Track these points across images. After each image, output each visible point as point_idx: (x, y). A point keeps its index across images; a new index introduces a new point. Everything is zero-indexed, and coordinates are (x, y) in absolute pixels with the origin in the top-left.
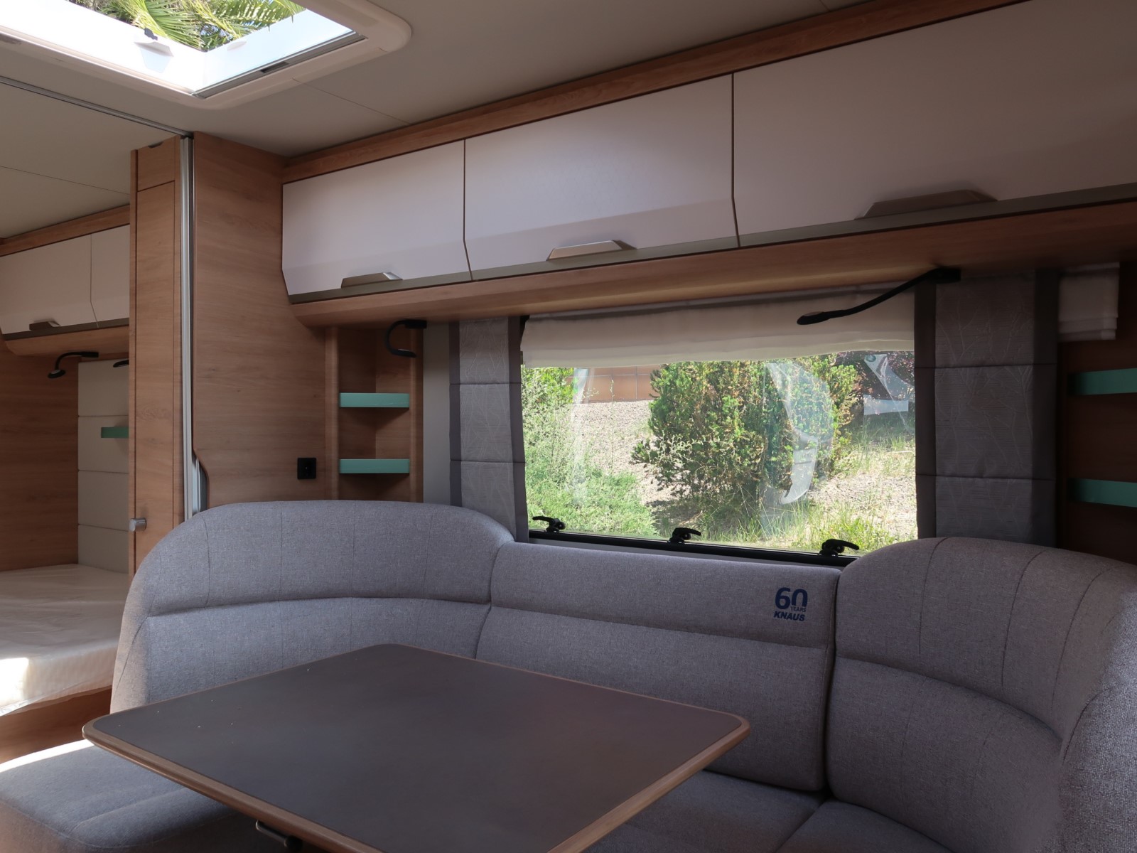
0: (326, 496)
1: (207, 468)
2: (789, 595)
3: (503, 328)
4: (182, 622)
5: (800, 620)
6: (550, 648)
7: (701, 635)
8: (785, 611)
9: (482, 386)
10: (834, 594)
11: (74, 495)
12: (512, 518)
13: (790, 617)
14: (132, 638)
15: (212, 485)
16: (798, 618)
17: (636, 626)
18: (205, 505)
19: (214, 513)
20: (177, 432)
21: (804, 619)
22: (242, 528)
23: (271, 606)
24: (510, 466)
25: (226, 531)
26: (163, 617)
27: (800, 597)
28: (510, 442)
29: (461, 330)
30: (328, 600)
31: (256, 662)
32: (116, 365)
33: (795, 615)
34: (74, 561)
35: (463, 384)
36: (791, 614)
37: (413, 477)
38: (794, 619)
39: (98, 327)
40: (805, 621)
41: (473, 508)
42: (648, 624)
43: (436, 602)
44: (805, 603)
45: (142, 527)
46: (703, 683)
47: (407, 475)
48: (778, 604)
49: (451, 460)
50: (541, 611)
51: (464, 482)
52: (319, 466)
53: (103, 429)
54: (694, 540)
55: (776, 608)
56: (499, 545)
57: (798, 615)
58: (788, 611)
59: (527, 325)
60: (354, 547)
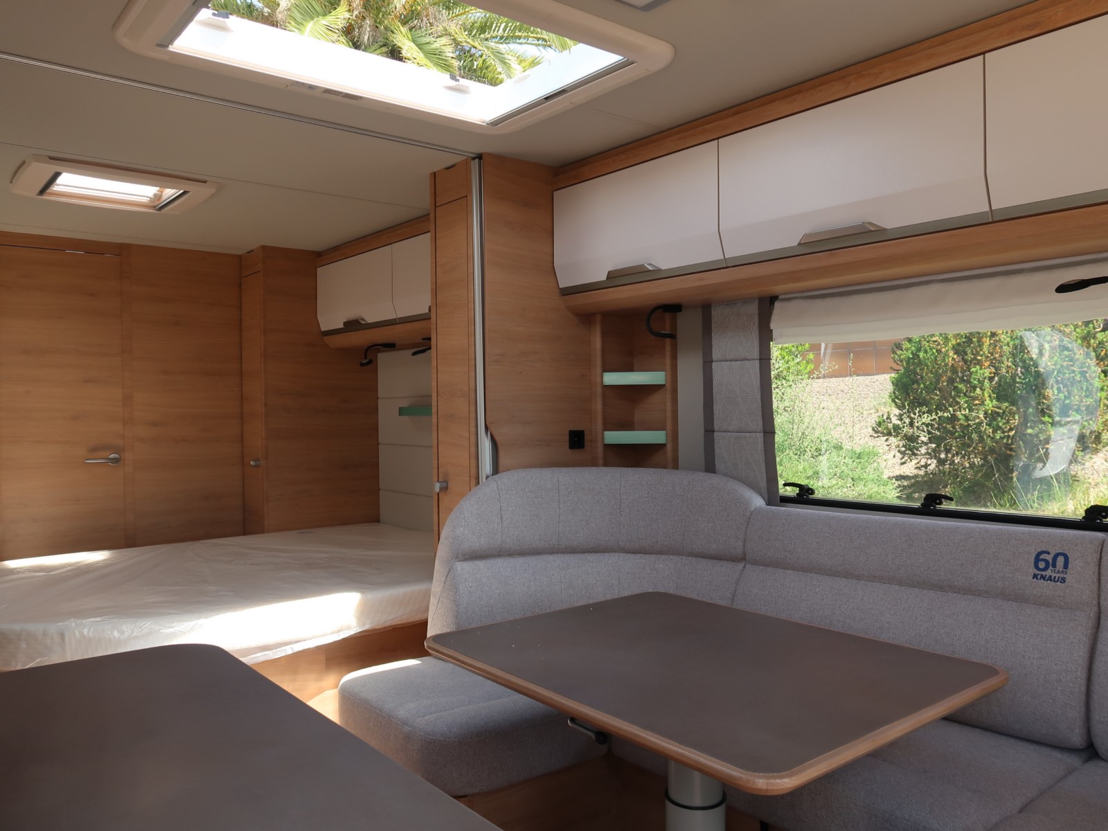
0: (593, 463)
1: (497, 438)
2: (1049, 558)
3: (753, 308)
4: (482, 568)
5: (1061, 582)
6: (803, 603)
7: (955, 595)
8: (1044, 573)
9: (733, 363)
10: (1098, 557)
11: (376, 465)
12: (763, 484)
13: (1050, 579)
14: (443, 579)
15: (501, 453)
16: (1058, 580)
17: (888, 585)
18: (496, 470)
19: (505, 478)
20: (472, 408)
21: (1065, 581)
22: (527, 490)
23: (551, 557)
24: (760, 436)
25: (514, 492)
26: (467, 562)
27: (1061, 560)
28: (760, 414)
29: (713, 313)
30: (599, 554)
31: (540, 604)
32: (414, 354)
33: (1055, 577)
34: (376, 519)
35: (717, 362)
36: (1050, 576)
37: (669, 447)
38: (1054, 581)
39: (398, 322)
40: (1066, 583)
41: (726, 475)
42: (900, 584)
43: (694, 560)
44: (1066, 566)
45: (444, 489)
46: (958, 640)
47: (664, 445)
48: (1037, 567)
49: (705, 431)
50: (794, 569)
51: (717, 451)
52: (587, 437)
53: (400, 408)
54: (946, 506)
55: (1035, 570)
56: (753, 509)
57: (1059, 578)
58: (1048, 573)
59: (777, 305)
60: (620, 509)
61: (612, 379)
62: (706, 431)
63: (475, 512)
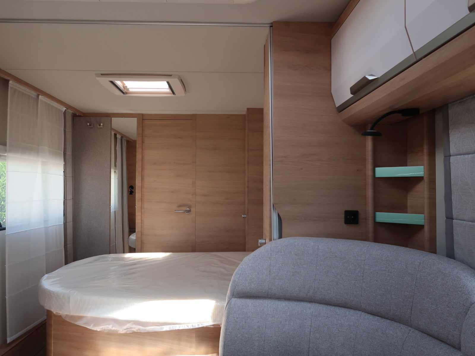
1: (280, 214)
4: (250, 305)
9: (466, 156)
15: (284, 225)
18: (280, 237)
22: (293, 253)
23: (308, 305)
25: (283, 253)
26: (241, 300)
29: (449, 112)
30: (347, 309)
31: (292, 340)
35: (453, 156)
37: (426, 228)
43: (419, 334)
47: (423, 227)
51: (455, 237)
52: (361, 216)
60: (363, 276)
61: (383, 172)
62: (447, 218)
63: (250, 265)
